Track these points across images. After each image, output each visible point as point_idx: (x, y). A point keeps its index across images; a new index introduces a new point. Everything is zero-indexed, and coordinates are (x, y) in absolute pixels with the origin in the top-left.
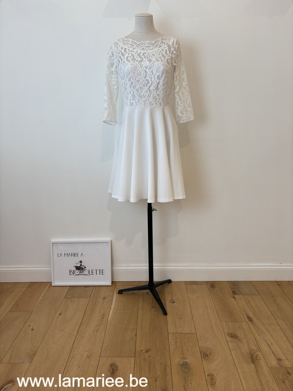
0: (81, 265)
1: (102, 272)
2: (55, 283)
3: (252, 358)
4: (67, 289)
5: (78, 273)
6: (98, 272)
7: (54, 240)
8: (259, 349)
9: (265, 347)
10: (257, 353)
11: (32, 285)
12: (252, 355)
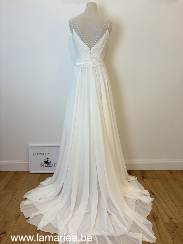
2: (31, 172)
3: (154, 217)
4: (39, 175)
7: (30, 145)
8: (158, 212)
9: (161, 211)
10: (157, 215)
11: (17, 172)
12: (154, 216)
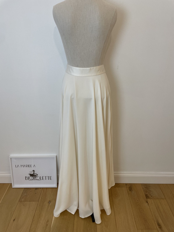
0: (34, 173)
1: (50, 178)
5: (32, 179)
6: (47, 178)
